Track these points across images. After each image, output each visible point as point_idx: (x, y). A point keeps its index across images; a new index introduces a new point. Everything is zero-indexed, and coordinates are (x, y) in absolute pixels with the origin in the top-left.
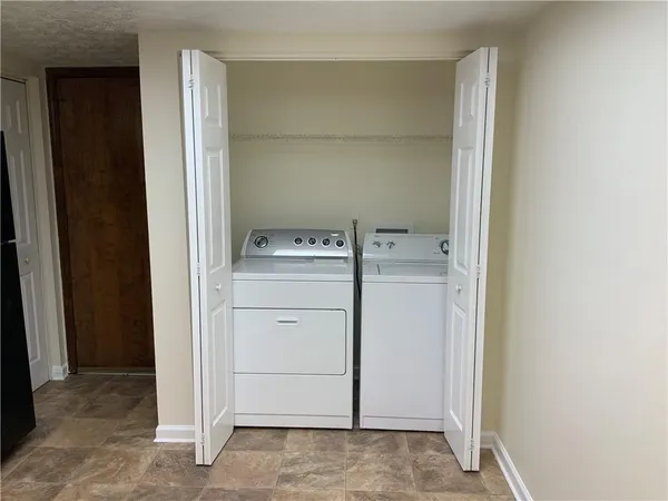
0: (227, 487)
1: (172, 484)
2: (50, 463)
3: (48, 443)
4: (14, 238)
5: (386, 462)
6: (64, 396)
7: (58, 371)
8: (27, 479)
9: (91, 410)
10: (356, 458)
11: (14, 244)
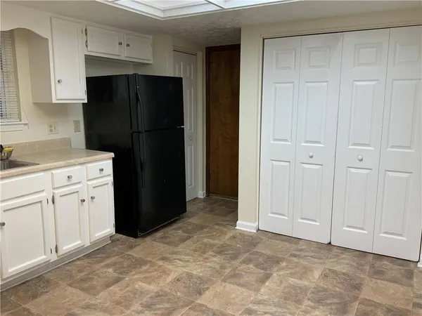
0: (264, 252)
1: (238, 246)
2: (190, 228)
3: (190, 220)
4: (183, 125)
5: (354, 261)
6: (201, 205)
7: (201, 194)
8: (180, 231)
9: (211, 211)
10: (338, 256)
11: (183, 128)
